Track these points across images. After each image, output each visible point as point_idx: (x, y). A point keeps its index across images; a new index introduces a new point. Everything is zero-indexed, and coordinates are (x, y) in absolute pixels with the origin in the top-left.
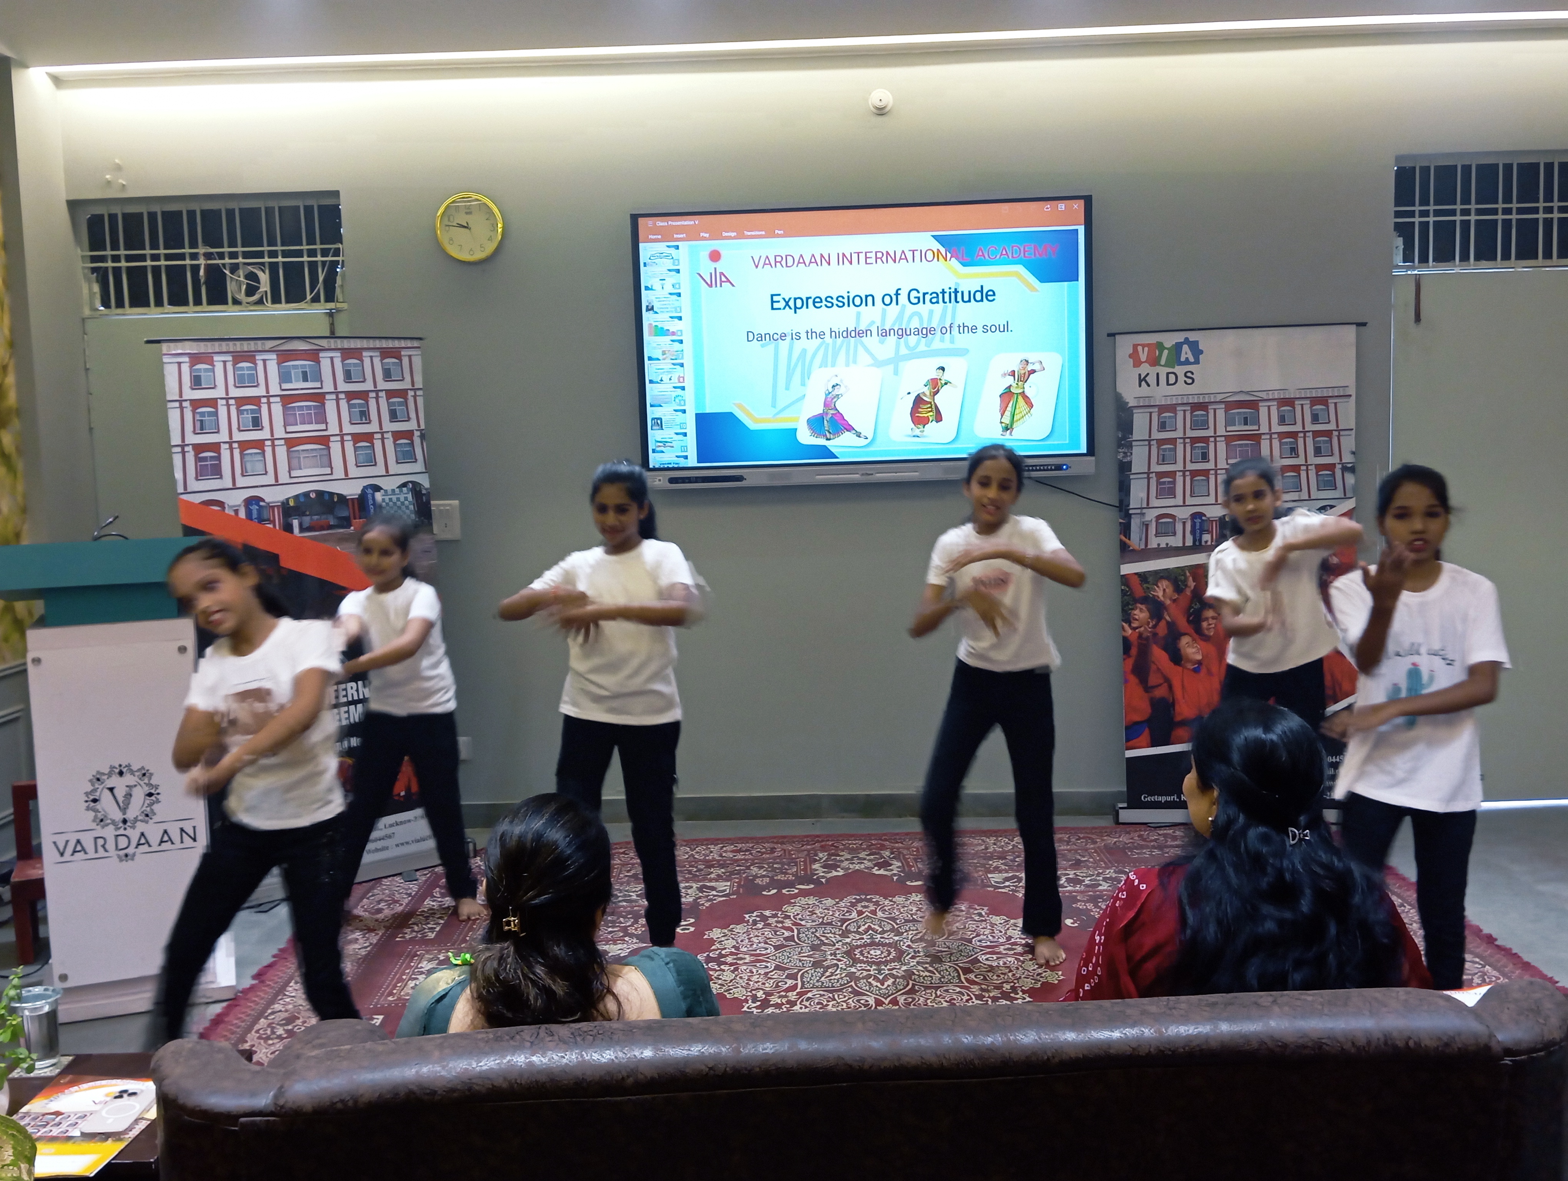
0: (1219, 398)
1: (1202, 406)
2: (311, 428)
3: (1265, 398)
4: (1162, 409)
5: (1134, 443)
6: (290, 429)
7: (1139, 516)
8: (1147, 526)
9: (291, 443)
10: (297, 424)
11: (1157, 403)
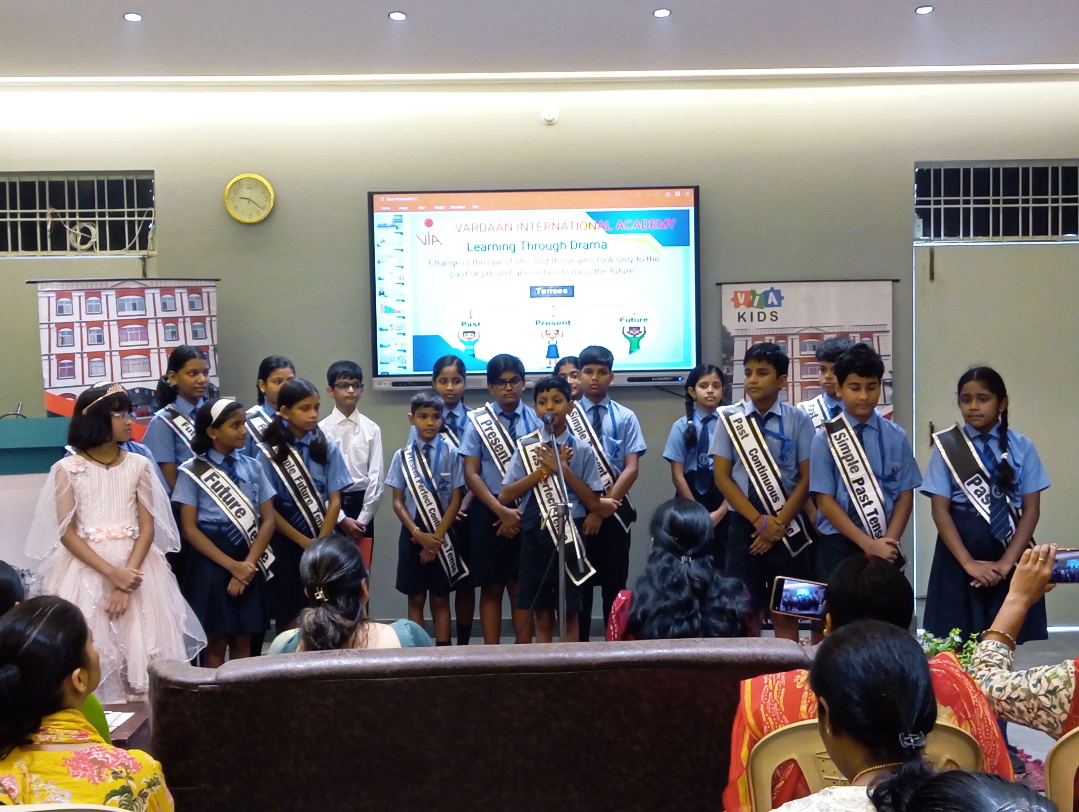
0: (795, 331)
1: (784, 337)
2: (137, 344)
4: (755, 338)
5: (734, 362)
6: (122, 344)
9: (123, 354)
10: (127, 341)
11: (751, 334)
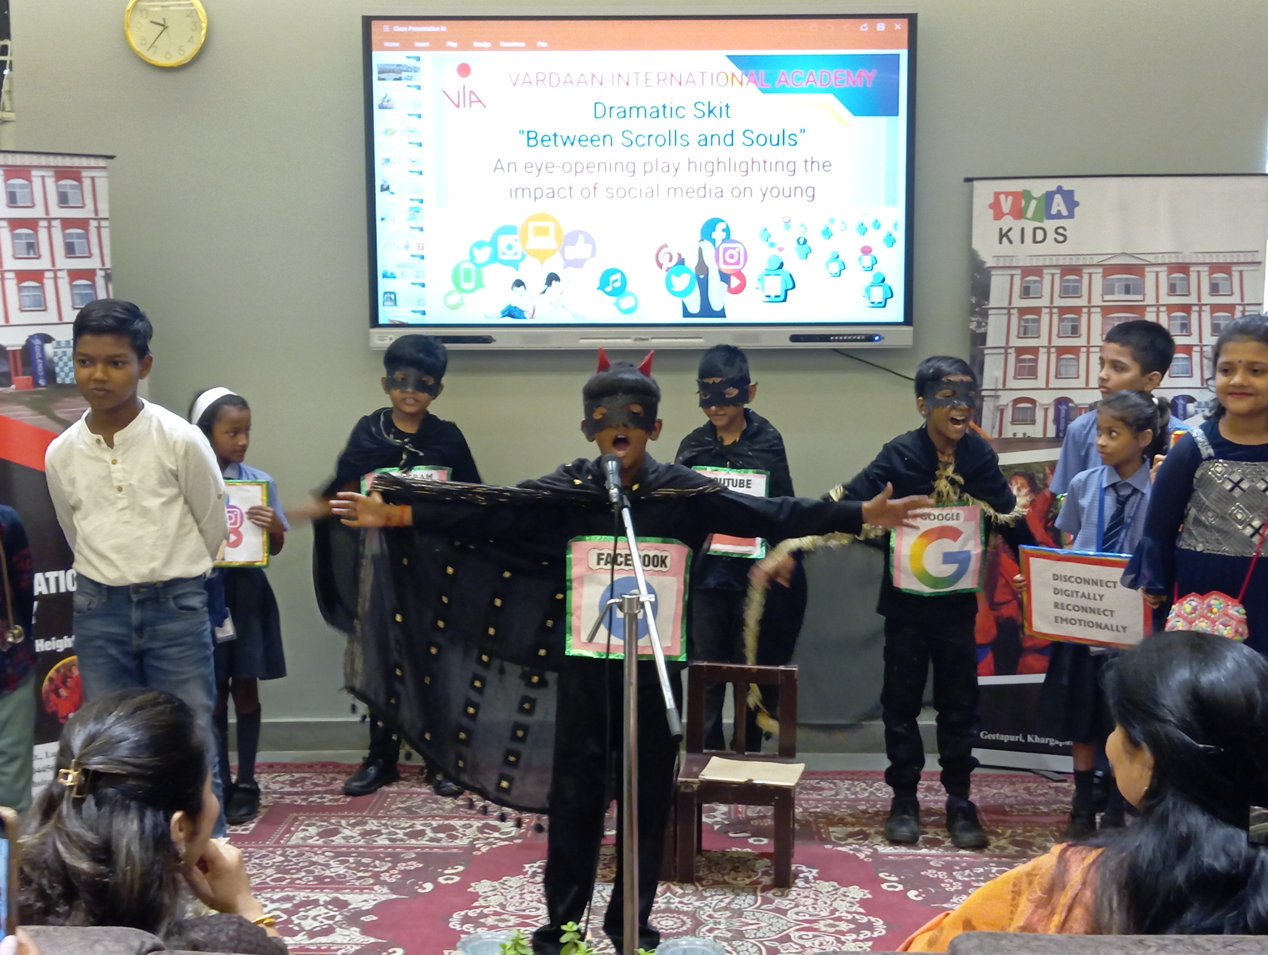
0: (1096, 259)
1: (1076, 270)
3: (1153, 262)
4: (1027, 271)
5: (990, 312)
7: (992, 399)
8: (1002, 411)
11: (1021, 265)
